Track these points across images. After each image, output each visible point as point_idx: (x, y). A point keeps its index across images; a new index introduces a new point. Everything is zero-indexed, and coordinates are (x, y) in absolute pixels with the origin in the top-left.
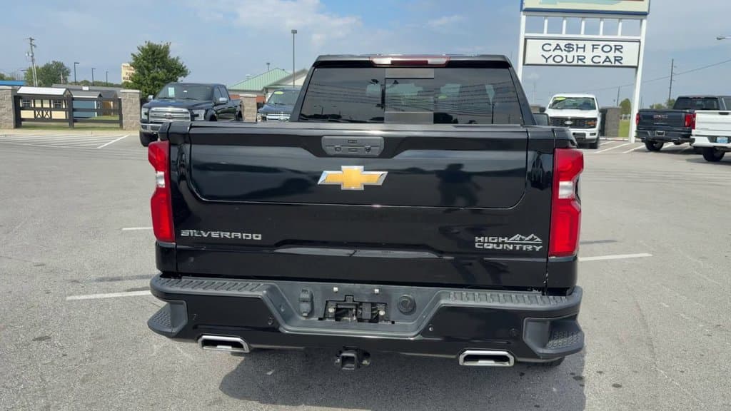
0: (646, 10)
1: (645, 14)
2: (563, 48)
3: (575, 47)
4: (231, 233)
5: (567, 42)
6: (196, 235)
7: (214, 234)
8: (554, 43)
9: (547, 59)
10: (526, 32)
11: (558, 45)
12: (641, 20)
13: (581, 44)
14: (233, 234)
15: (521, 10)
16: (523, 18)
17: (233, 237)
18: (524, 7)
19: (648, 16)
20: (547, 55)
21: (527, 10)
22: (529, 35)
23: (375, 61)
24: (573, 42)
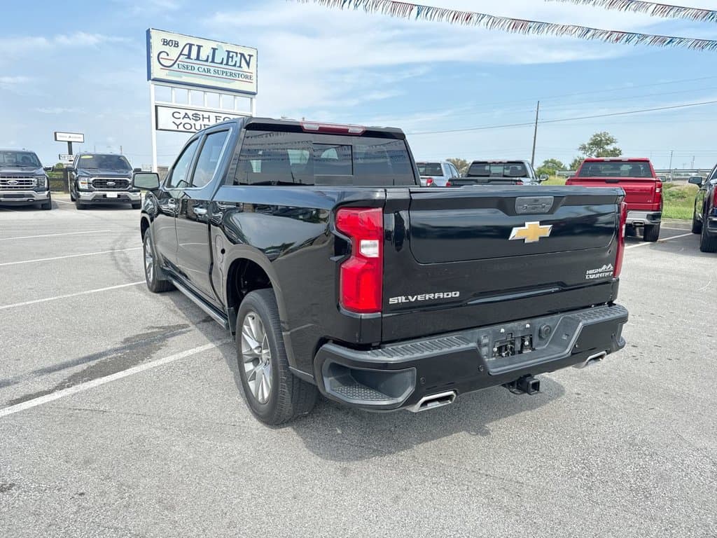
0: (255, 91)
1: (254, 94)
2: (191, 117)
3: (201, 117)
4: (434, 294)
5: (194, 112)
6: (404, 301)
7: (420, 298)
8: (183, 112)
9: (178, 126)
10: (155, 100)
11: (186, 114)
12: (251, 98)
13: (206, 115)
14: (436, 294)
15: (149, 78)
16: (153, 86)
17: (436, 297)
18: (152, 77)
19: (256, 96)
20: (178, 122)
21: (155, 80)
22: (159, 103)
23: (306, 126)
24: (198, 112)
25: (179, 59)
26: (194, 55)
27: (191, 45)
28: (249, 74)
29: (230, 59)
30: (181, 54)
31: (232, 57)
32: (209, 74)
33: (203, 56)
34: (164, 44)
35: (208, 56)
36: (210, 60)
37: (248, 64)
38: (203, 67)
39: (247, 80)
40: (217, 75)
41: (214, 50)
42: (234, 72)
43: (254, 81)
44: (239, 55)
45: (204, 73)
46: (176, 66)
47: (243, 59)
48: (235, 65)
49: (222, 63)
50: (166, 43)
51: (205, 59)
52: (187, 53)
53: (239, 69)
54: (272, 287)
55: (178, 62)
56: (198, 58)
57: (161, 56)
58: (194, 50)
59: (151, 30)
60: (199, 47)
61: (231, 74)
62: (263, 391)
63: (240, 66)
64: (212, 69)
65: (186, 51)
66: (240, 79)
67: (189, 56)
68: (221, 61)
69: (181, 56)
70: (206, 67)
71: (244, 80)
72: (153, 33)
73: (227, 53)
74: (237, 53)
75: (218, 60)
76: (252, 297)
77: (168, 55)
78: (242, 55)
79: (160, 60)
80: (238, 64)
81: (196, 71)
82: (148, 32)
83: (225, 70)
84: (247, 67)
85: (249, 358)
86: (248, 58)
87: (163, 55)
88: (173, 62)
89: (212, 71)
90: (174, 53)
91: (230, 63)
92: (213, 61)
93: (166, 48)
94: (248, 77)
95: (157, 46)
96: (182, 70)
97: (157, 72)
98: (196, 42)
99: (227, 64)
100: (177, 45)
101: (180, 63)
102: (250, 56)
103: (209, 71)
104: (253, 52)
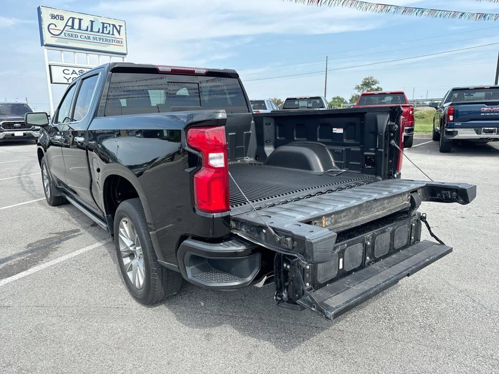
0: (126, 52)
1: (125, 54)
2: (78, 73)
5: (80, 69)
8: (71, 70)
9: (68, 80)
10: (49, 60)
11: (74, 71)
12: (123, 58)
15: (42, 44)
16: (46, 50)
18: (45, 43)
19: (127, 56)
20: (68, 77)
21: (47, 45)
22: (51, 63)
23: (160, 69)
24: (83, 69)
25: (65, 30)
26: (76, 26)
27: (73, 19)
28: (120, 40)
29: (105, 29)
30: (66, 25)
31: (106, 27)
32: (89, 40)
33: (84, 27)
34: (52, 18)
35: (88, 27)
36: (89, 29)
37: (119, 32)
38: (84, 35)
39: (119, 44)
40: (95, 41)
41: (92, 22)
42: (108, 38)
43: (124, 45)
44: (112, 26)
45: (85, 40)
46: (63, 34)
47: (114, 28)
48: (109, 33)
49: (98, 32)
50: (53, 17)
51: (86, 29)
52: (71, 25)
53: (113, 36)
54: (138, 197)
55: (64, 32)
56: (80, 28)
57: (50, 27)
58: (77, 22)
59: (41, 7)
60: (80, 20)
61: (106, 40)
62: (139, 278)
63: (113, 34)
64: (91, 37)
65: (70, 23)
66: (114, 43)
67: (72, 27)
68: (97, 31)
69: (67, 27)
70: (86, 35)
71: (117, 44)
72: (43, 10)
73: (102, 24)
74: (109, 24)
75: (95, 29)
76: (125, 205)
77: (56, 26)
78: (114, 25)
79: (50, 30)
80: (111, 33)
81: (79, 38)
82: (39, 9)
83: (102, 37)
84: (118, 34)
85: (126, 253)
86: (118, 28)
87: (52, 27)
88: (60, 31)
89: (91, 38)
90: (61, 25)
91: (105, 32)
92: (92, 30)
93: (54, 21)
94: (119, 42)
95: (47, 20)
96: (67, 38)
97: (48, 39)
98: (77, 16)
99: (103, 32)
100: (62, 18)
101: (66, 32)
102: (120, 26)
103: (89, 38)
104: (122, 24)
